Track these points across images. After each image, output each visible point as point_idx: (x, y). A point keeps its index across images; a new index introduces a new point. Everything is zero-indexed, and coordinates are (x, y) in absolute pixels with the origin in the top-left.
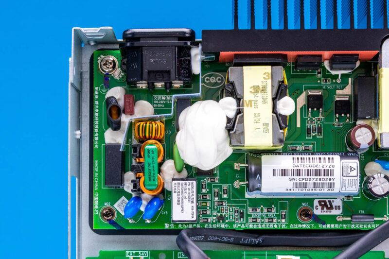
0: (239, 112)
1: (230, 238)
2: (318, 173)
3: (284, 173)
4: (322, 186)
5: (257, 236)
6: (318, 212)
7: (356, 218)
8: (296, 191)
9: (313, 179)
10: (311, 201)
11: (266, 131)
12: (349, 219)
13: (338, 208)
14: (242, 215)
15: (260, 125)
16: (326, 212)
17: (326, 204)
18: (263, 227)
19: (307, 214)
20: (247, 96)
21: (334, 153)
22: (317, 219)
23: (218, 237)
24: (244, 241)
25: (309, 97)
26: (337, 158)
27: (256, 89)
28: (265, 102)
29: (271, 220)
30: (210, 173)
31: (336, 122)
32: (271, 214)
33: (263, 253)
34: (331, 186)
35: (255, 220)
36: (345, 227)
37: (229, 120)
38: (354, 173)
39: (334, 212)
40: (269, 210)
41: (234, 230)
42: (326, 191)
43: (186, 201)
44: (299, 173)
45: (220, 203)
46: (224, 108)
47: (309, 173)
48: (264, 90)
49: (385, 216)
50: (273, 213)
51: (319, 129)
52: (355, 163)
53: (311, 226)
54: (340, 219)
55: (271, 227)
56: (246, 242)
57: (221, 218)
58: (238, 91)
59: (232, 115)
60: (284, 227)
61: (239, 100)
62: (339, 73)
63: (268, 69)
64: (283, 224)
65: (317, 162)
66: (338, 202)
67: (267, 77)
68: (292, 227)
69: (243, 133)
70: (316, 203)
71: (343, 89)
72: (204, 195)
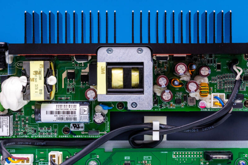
0: (28, 84)
1: (29, 142)
2: (68, 113)
3: (52, 113)
4: (71, 119)
5: (43, 141)
6: (72, 129)
7: (90, 133)
8: (59, 121)
9: (66, 116)
10: (69, 124)
11: (41, 93)
12: (87, 133)
13: (82, 127)
14: (35, 131)
15: (38, 91)
16: (76, 130)
17: (76, 125)
18: (46, 137)
19: (67, 130)
20: (32, 76)
21: (77, 102)
22: (72, 133)
23: (23, 142)
24: (36, 143)
25: (68, 73)
26: (78, 105)
27: (36, 73)
28: (40, 79)
29: (49, 133)
30: (20, 111)
31: (81, 86)
32: (49, 131)
33: (45, 150)
34: (75, 119)
35: (42, 134)
36: (85, 136)
37: (24, 87)
38: (86, 113)
39: (80, 130)
40: (49, 128)
41: (32, 139)
42: (73, 121)
43: (4, 126)
44: (59, 113)
45: (25, 125)
46: (22, 82)
47: (64, 113)
48: (40, 73)
49: (105, 131)
50: (50, 130)
51: (73, 89)
52: (86, 108)
53: (69, 136)
54: (83, 133)
55: (50, 137)
56: (37, 144)
57: (25, 133)
58: (27, 74)
59: (25, 85)
60: (56, 137)
61: (28, 78)
62: (83, 62)
63: (42, 62)
64: (56, 136)
65: (68, 107)
66: (82, 125)
67: (41, 67)
68: (59, 136)
69: (29, 94)
70: (71, 125)
71: (85, 69)
72: (17, 121)
